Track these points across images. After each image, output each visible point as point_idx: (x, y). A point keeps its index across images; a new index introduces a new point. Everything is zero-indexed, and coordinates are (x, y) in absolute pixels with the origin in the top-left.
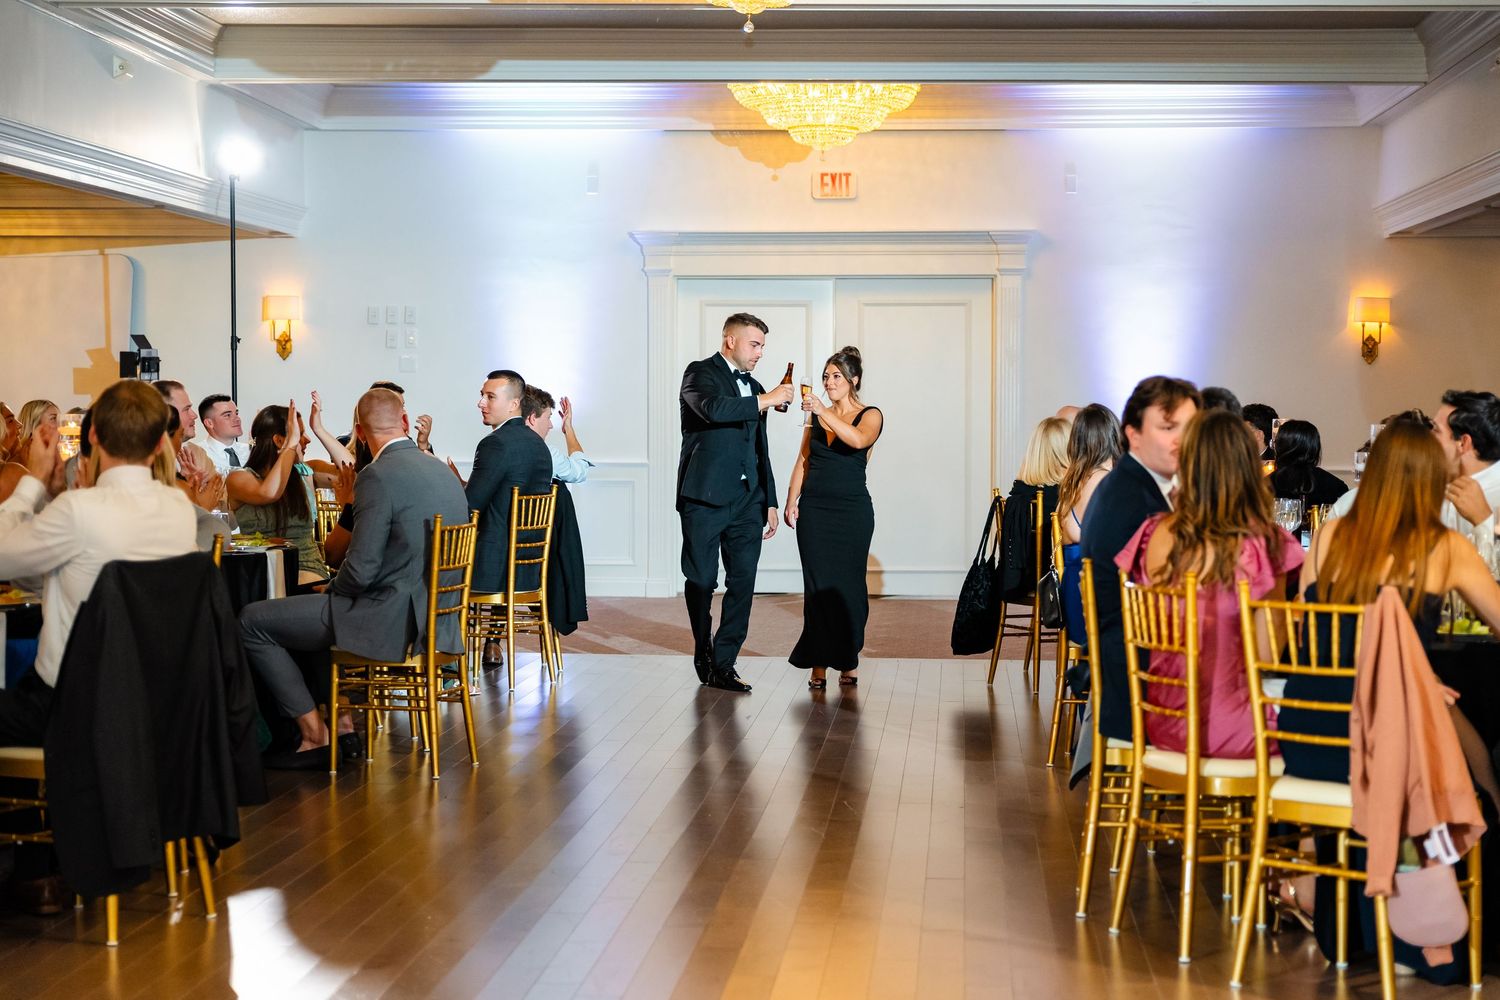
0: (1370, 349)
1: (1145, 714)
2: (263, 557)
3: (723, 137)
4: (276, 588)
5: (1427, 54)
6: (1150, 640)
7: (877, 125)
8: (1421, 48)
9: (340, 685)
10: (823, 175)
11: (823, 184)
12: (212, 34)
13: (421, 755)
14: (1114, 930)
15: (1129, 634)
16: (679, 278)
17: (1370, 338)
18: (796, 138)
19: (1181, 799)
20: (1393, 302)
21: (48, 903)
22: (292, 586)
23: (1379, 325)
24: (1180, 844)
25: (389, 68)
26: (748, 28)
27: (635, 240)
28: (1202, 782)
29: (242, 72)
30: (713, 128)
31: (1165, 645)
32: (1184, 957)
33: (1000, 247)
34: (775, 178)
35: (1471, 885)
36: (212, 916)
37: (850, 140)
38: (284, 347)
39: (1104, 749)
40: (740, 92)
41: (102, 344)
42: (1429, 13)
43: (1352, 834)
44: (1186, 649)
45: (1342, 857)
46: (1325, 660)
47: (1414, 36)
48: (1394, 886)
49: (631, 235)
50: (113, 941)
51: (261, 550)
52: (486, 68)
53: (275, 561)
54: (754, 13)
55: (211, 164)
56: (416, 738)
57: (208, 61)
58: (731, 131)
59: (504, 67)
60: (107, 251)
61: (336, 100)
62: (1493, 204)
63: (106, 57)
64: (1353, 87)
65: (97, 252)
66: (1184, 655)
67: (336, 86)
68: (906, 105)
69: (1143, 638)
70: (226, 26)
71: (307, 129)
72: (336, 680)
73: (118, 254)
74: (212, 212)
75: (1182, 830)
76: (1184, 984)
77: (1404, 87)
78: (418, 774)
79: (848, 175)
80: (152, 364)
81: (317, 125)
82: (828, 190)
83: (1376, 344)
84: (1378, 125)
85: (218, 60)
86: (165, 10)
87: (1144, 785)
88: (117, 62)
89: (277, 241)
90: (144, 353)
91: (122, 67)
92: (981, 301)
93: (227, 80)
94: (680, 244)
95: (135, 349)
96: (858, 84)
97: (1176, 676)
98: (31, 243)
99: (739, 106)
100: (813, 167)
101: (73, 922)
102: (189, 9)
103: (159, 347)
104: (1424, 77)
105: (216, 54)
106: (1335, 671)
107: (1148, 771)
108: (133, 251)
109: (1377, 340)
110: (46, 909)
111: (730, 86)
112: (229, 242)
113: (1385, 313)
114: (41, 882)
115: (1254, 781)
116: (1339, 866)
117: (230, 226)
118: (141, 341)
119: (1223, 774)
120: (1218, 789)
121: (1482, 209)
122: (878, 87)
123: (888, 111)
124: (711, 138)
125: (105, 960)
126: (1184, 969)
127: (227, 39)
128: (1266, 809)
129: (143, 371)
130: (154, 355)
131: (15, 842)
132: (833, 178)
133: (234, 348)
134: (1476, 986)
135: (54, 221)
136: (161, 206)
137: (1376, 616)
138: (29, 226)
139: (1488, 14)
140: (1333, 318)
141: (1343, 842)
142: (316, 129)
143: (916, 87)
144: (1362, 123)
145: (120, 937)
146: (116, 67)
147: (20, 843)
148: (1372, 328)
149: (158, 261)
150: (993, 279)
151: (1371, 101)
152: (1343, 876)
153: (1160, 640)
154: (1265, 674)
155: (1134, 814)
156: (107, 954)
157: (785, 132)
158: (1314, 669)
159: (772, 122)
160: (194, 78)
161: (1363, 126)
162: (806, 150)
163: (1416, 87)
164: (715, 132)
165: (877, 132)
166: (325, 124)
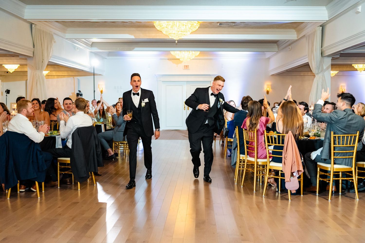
0: (268, 92)
1: (247, 151)
2: (101, 126)
3: (169, 60)
4: (103, 130)
5: (278, 47)
6: (248, 139)
7: (193, 58)
8: (277, 46)
9: (114, 146)
10: (185, 66)
11: (185, 67)
12: (91, 44)
13: (126, 156)
14: (242, 186)
15: (245, 138)
16: (163, 81)
17: (268, 91)
18: (181, 60)
19: (254, 165)
20: (271, 85)
21: (69, 183)
22: (106, 130)
23: (269, 89)
24: (254, 173)
25: (118, 49)
26: (176, 42)
27: (156, 75)
28: (257, 162)
29: (95, 50)
31: (251, 140)
32: (254, 191)
33: (212, 77)
34: (177, 66)
35: (301, 179)
36: (95, 185)
37: (189, 60)
38: (102, 92)
39: (240, 157)
40: (172, 53)
41: (74, 92)
42: (279, 41)
43: (281, 171)
44: (255, 141)
45: (280, 175)
46: (279, 143)
47: (276, 44)
48: (290, 180)
49: (155, 75)
50: (79, 189)
51: (100, 124)
52: (133, 49)
53: (103, 126)
54: (177, 39)
55: (91, 64)
56: (125, 154)
57: (90, 48)
58: (170, 59)
59: (136, 49)
60: (74, 77)
61: (110, 54)
62: (288, 70)
63: (75, 47)
64: (265, 52)
65: (73, 78)
66: (255, 142)
67: (110, 52)
68: (198, 55)
69: (247, 139)
70: (93, 42)
71: (105, 59)
72: (114, 145)
73: (76, 78)
74: (91, 71)
75: (254, 170)
76: (254, 196)
77: (274, 52)
78: (125, 160)
79: (188, 66)
80: (81, 95)
81: (107, 58)
82: (185, 68)
83: (269, 92)
84: (269, 58)
85: (92, 48)
86: (83, 40)
87: (247, 163)
88: (76, 48)
89: (100, 76)
90: (80, 93)
91: (77, 49)
93: (93, 51)
94: (163, 76)
95: (79, 92)
96: (191, 52)
97: (253, 145)
98: (62, 76)
99: (172, 55)
100: (183, 65)
101: (72, 186)
102: (87, 39)
103: (82, 92)
104: (277, 51)
105: (91, 47)
106: (281, 145)
107: (248, 160)
108: (79, 78)
109: (269, 91)
110: (68, 183)
111: (171, 52)
112: (93, 76)
113: (270, 87)
114: (67, 179)
115: (267, 162)
116: (279, 176)
117: (93, 73)
118: (80, 91)
119: (261, 161)
120: (260, 164)
121: (286, 71)
122: (193, 52)
123: (195, 56)
124: (167, 60)
125: (78, 193)
126: (254, 193)
127: (93, 44)
128: (269, 167)
129: (80, 96)
130: (82, 93)
131: (63, 173)
132: (186, 66)
133: (94, 92)
134: (302, 195)
135: (66, 73)
136: (83, 70)
137: (288, 136)
138: (62, 74)
139: (289, 41)
140: (262, 88)
141: (280, 172)
142: (106, 59)
143: (199, 52)
144: (266, 58)
145: (80, 189)
146: (76, 49)
147: (64, 173)
148: (268, 89)
149: (82, 79)
151: (268, 55)
152: (280, 178)
153: (250, 140)
154: (269, 146)
155: (245, 167)
156: (78, 192)
157: (179, 59)
158: (277, 145)
159: (177, 57)
160: (88, 50)
161: (267, 58)
162: (182, 62)
163: (275, 52)
164: (168, 59)
165: (193, 59)
166: (108, 58)
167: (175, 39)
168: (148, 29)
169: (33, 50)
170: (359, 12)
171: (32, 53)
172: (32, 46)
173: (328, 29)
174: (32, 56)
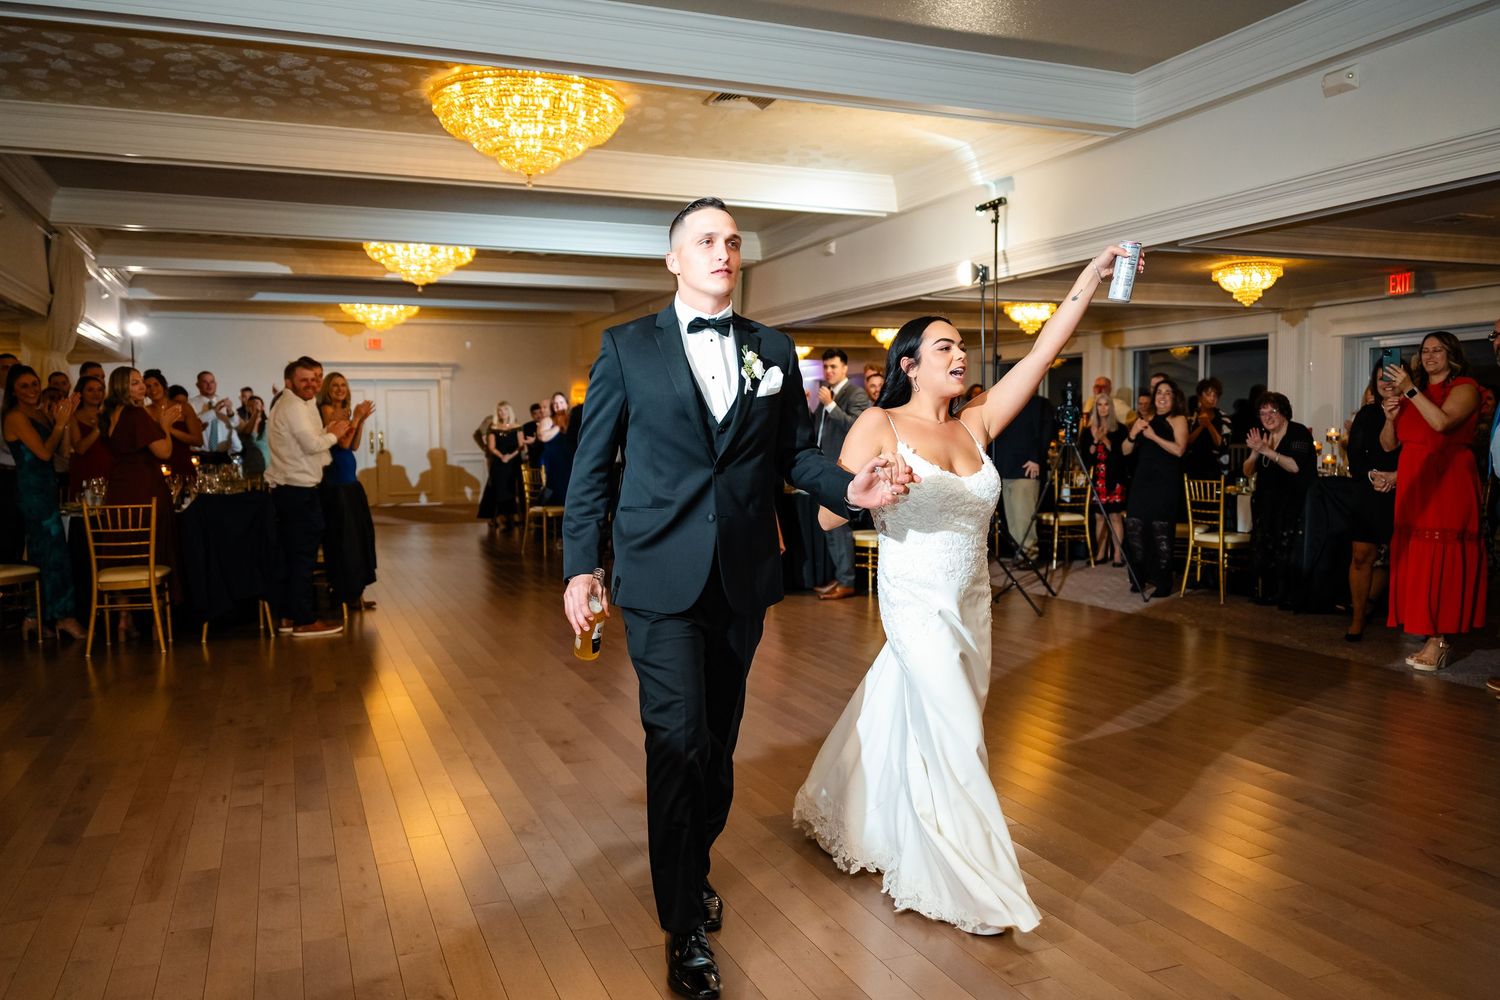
3: (329, 324)
10: (371, 341)
12: (129, 278)
18: (366, 325)
29: (141, 293)
30: (322, 319)
33: (443, 369)
34: (350, 341)
37: (388, 327)
40: (346, 307)
55: (123, 332)
57: (128, 289)
58: (333, 322)
79: (381, 341)
82: (371, 346)
92: (434, 390)
96: (395, 306)
99: (343, 312)
100: (366, 337)
111: (342, 305)
132: (375, 342)
150: (438, 381)
157: (364, 323)
159: (360, 318)
160: (120, 296)
162: (367, 330)
164: (325, 322)
165: (404, 324)
166: (152, 314)
167: (416, 283)
168: (328, 252)
169: (49, 300)
170: (828, 254)
171: (46, 309)
172: (47, 290)
173: (755, 274)
174: (45, 314)
